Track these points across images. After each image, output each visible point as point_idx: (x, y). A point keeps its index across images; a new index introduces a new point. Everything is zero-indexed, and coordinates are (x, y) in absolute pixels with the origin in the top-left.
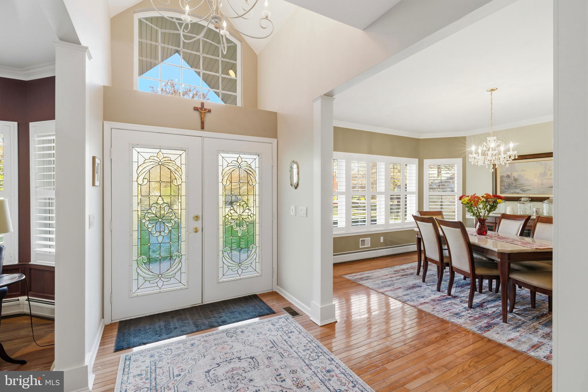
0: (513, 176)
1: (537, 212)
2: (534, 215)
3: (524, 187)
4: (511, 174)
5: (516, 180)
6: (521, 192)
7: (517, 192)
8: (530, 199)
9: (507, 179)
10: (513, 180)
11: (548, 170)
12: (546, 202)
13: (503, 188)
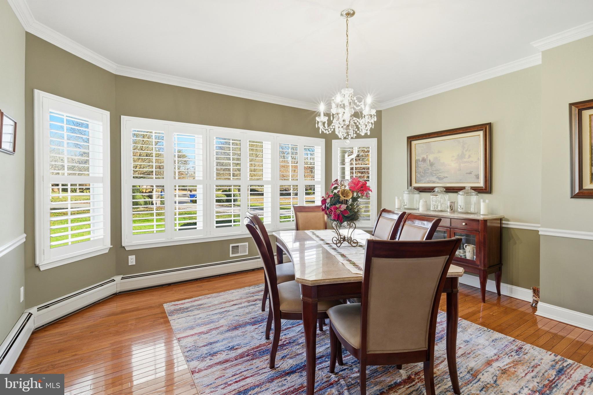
0: (429, 159)
1: (451, 207)
2: (448, 211)
3: (440, 174)
4: (427, 157)
5: (432, 164)
6: (437, 180)
7: (433, 181)
8: (445, 189)
9: (423, 163)
10: (429, 165)
11: (466, 151)
12: (461, 193)
13: (418, 176)
